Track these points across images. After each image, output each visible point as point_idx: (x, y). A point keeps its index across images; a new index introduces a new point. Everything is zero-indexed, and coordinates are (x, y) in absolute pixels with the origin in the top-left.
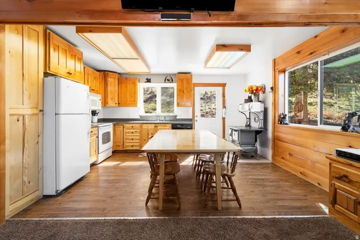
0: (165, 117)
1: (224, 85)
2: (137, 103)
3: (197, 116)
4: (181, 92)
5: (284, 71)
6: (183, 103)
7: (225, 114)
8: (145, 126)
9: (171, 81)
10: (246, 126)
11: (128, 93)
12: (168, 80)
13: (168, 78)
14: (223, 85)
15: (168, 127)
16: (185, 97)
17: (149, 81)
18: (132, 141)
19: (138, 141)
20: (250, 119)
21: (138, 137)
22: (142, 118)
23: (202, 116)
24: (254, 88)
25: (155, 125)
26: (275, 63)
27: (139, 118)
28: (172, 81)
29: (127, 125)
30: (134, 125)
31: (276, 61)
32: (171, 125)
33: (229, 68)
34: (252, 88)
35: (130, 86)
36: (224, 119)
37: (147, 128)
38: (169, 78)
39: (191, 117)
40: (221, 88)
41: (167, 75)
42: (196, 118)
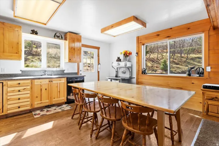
3: (81, 71)
4: (73, 49)
5: (144, 45)
6: (74, 59)
7: (100, 68)
8: (37, 82)
9: (60, 38)
12: (58, 36)
13: (58, 34)
14: (98, 48)
15: (63, 81)
16: (75, 54)
18: (18, 101)
19: (29, 100)
20: (117, 71)
21: (29, 95)
22: (25, 73)
24: (128, 52)
25: (50, 80)
26: (138, 39)
28: (62, 38)
29: (9, 83)
30: (20, 82)
31: (139, 38)
33: (114, 36)
34: (127, 52)
37: (40, 83)
39: (76, 72)
40: (96, 50)
41: (56, 31)
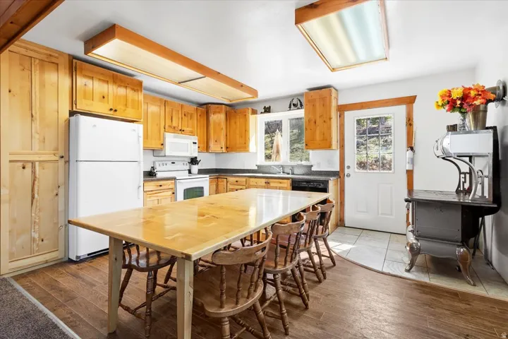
0: (293, 167)
1: (410, 101)
2: (248, 146)
3: (349, 167)
4: (312, 122)
7: (412, 161)
8: (253, 182)
9: (299, 106)
10: (458, 192)
11: (238, 132)
12: (294, 105)
15: (285, 185)
16: (318, 132)
17: (267, 110)
22: (260, 169)
23: (362, 165)
25: (269, 180)
27: (256, 168)
28: (301, 105)
29: (232, 179)
30: (240, 179)
32: (289, 182)
35: (239, 121)
36: (410, 173)
37: (255, 184)
38: (295, 103)
39: (337, 168)
40: (402, 109)
41: (292, 97)
42: (347, 171)
